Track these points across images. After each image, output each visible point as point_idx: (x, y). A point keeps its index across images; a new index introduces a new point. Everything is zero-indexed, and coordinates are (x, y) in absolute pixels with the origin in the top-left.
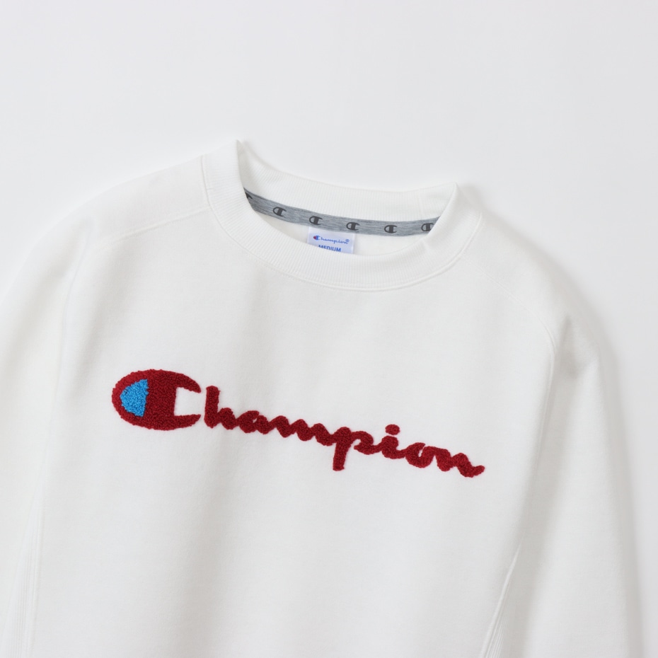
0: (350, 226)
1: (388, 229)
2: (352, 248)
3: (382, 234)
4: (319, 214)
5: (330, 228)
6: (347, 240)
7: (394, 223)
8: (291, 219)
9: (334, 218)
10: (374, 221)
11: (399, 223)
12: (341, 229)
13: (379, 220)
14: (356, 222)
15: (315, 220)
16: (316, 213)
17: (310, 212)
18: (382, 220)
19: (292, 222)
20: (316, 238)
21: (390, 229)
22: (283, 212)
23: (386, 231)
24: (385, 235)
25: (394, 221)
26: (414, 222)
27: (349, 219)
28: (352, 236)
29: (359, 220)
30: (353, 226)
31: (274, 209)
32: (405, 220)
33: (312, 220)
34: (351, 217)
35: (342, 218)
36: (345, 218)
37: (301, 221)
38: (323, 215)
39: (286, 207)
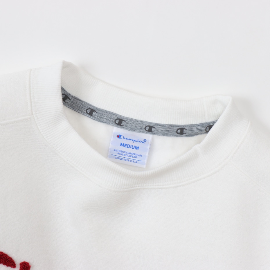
0: (147, 128)
1: (179, 131)
2: (148, 147)
3: (173, 136)
4: (123, 117)
5: (131, 130)
6: (145, 140)
7: (183, 126)
8: (100, 119)
9: (135, 121)
10: (168, 125)
11: (187, 126)
12: (140, 131)
13: (172, 123)
14: (152, 125)
15: (120, 122)
16: (121, 116)
17: (116, 115)
18: (174, 124)
19: (101, 122)
20: (119, 136)
21: (181, 131)
22: (94, 113)
23: (177, 133)
24: (177, 136)
25: (183, 124)
26: (199, 125)
27: (147, 122)
28: (149, 137)
29: (155, 124)
30: (150, 129)
31: (87, 110)
32: (191, 123)
33: (117, 122)
34: (149, 121)
35: (142, 121)
36: (144, 122)
37: (108, 122)
38: (126, 118)
39: (97, 109)
